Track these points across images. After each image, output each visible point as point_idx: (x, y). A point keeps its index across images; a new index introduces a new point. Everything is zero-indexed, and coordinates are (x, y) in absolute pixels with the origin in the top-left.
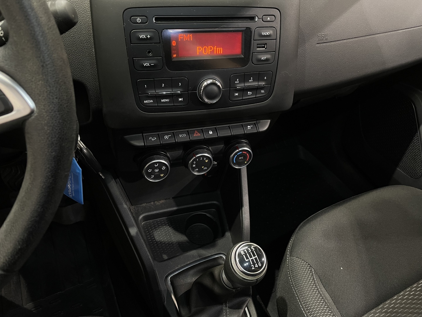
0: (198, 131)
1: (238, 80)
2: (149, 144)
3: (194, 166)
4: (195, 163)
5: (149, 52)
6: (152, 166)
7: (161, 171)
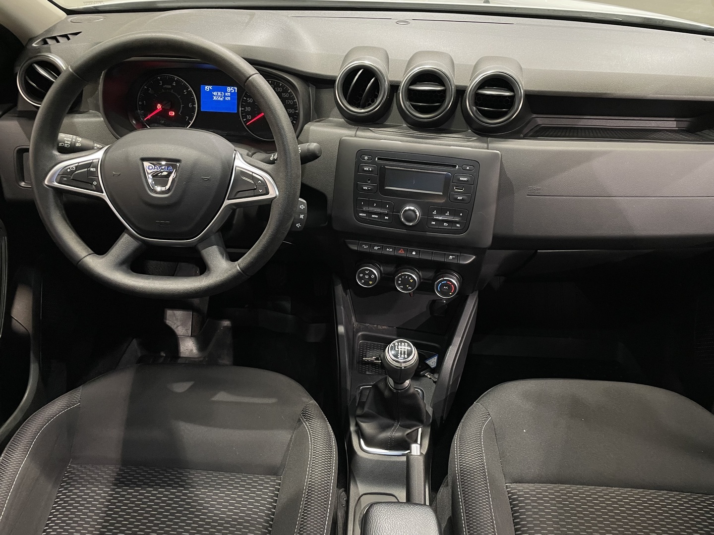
0: (403, 249)
1: (435, 211)
2: (361, 250)
3: (400, 282)
4: (400, 279)
5: (369, 180)
6: (363, 272)
7: (370, 278)
